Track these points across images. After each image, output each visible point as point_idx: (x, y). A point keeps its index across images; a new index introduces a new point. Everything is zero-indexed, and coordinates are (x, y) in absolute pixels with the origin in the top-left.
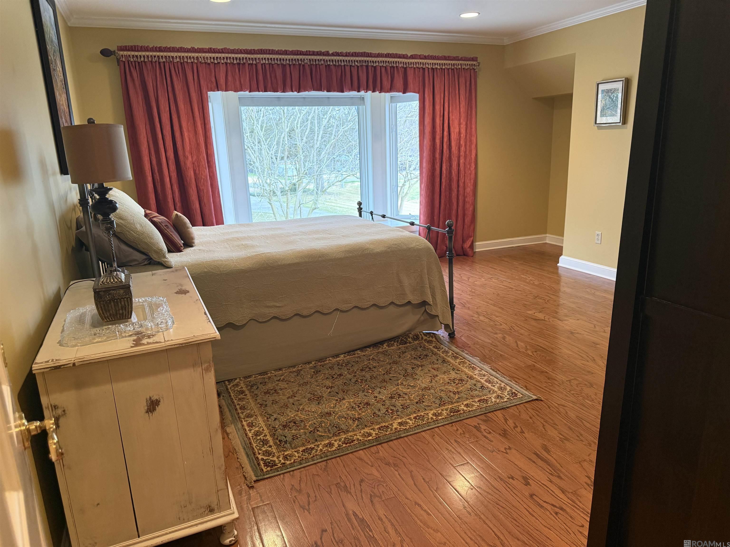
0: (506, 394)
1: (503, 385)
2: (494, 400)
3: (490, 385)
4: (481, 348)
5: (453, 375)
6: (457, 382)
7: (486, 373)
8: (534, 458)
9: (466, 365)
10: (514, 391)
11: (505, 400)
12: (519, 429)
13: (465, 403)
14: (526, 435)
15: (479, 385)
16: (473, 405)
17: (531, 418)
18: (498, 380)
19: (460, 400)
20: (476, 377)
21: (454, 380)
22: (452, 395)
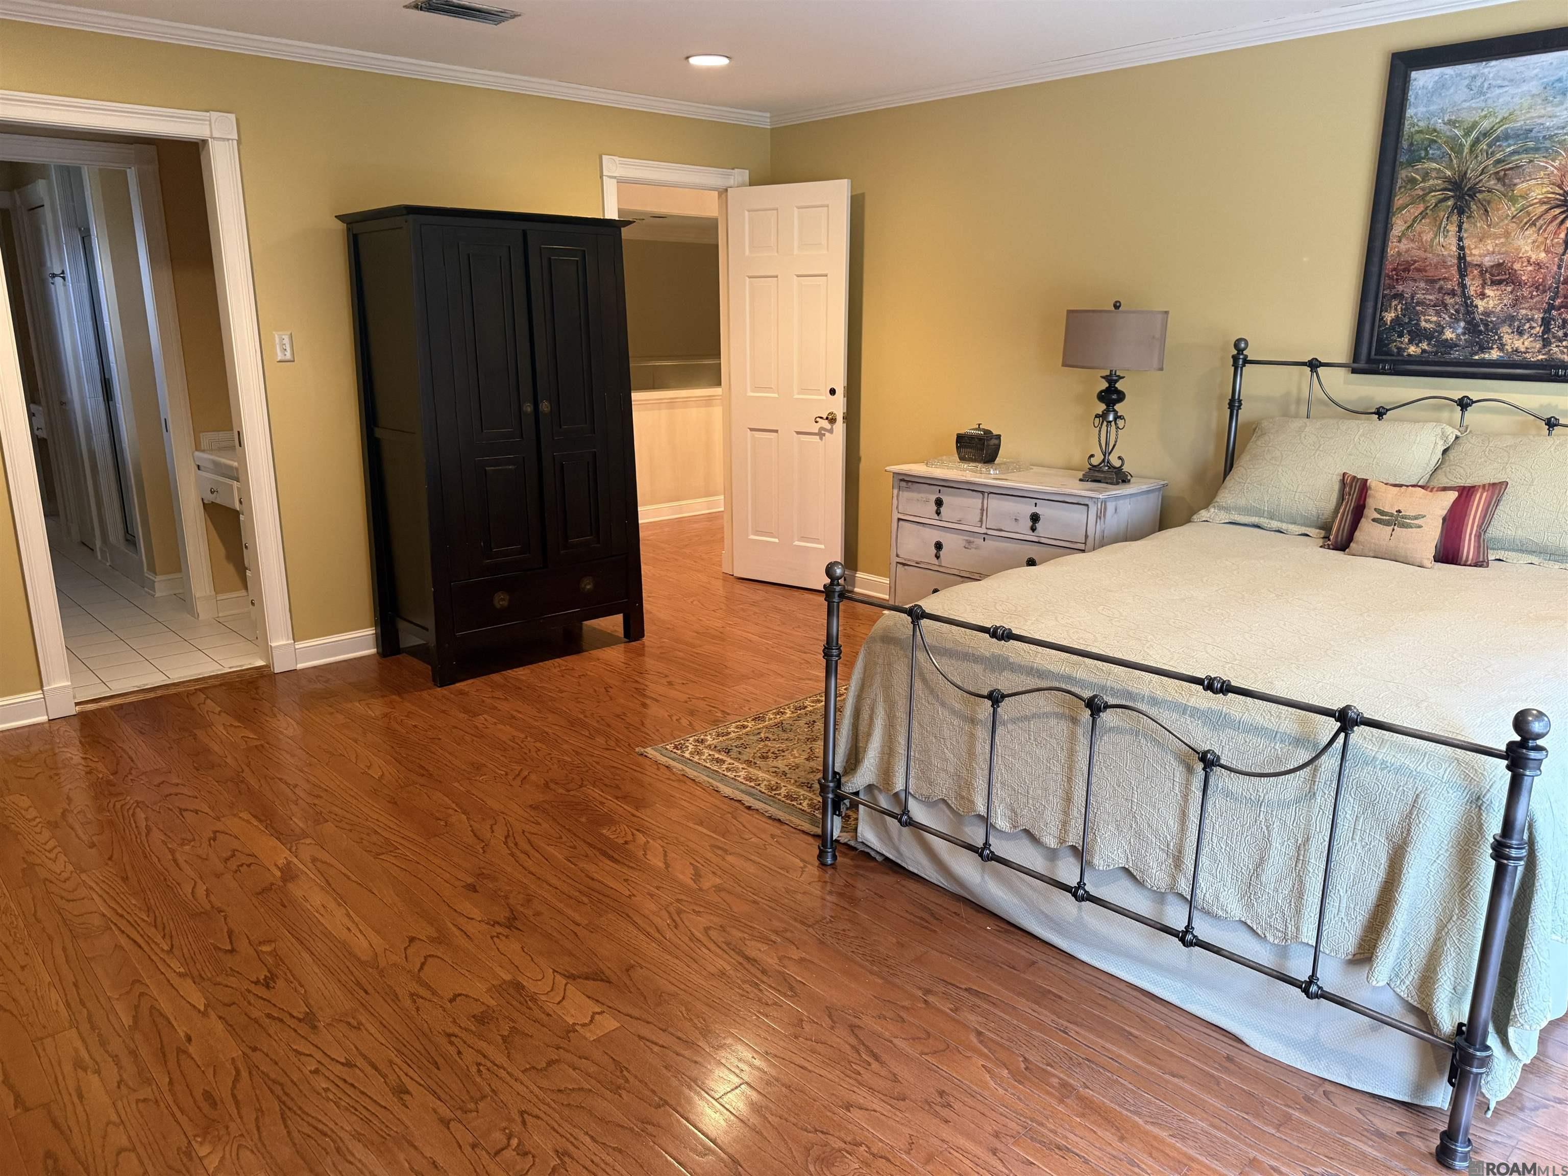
0: (691, 747)
1: (696, 758)
2: (709, 738)
3: (717, 756)
4: (747, 837)
5: (781, 764)
6: (770, 755)
7: (725, 773)
8: (659, 698)
9: (765, 783)
10: (679, 752)
11: (691, 739)
12: (674, 718)
13: (748, 729)
14: (666, 714)
15: (734, 753)
16: (737, 727)
17: (658, 730)
18: (704, 764)
19: (757, 732)
20: (741, 766)
21: (777, 757)
22: (770, 736)
